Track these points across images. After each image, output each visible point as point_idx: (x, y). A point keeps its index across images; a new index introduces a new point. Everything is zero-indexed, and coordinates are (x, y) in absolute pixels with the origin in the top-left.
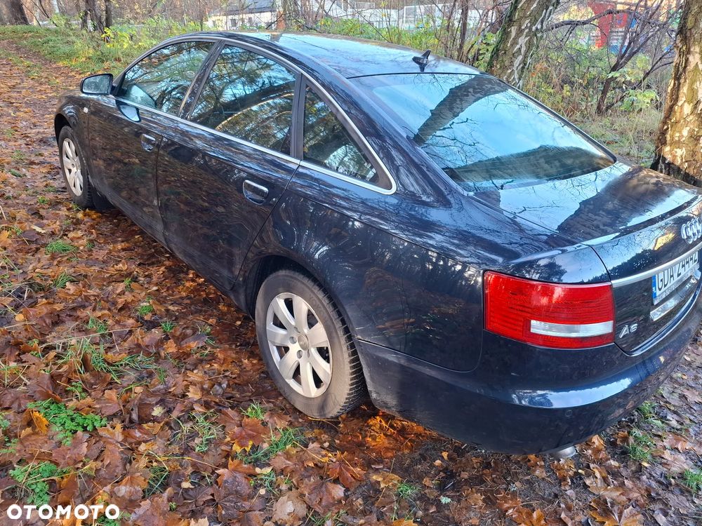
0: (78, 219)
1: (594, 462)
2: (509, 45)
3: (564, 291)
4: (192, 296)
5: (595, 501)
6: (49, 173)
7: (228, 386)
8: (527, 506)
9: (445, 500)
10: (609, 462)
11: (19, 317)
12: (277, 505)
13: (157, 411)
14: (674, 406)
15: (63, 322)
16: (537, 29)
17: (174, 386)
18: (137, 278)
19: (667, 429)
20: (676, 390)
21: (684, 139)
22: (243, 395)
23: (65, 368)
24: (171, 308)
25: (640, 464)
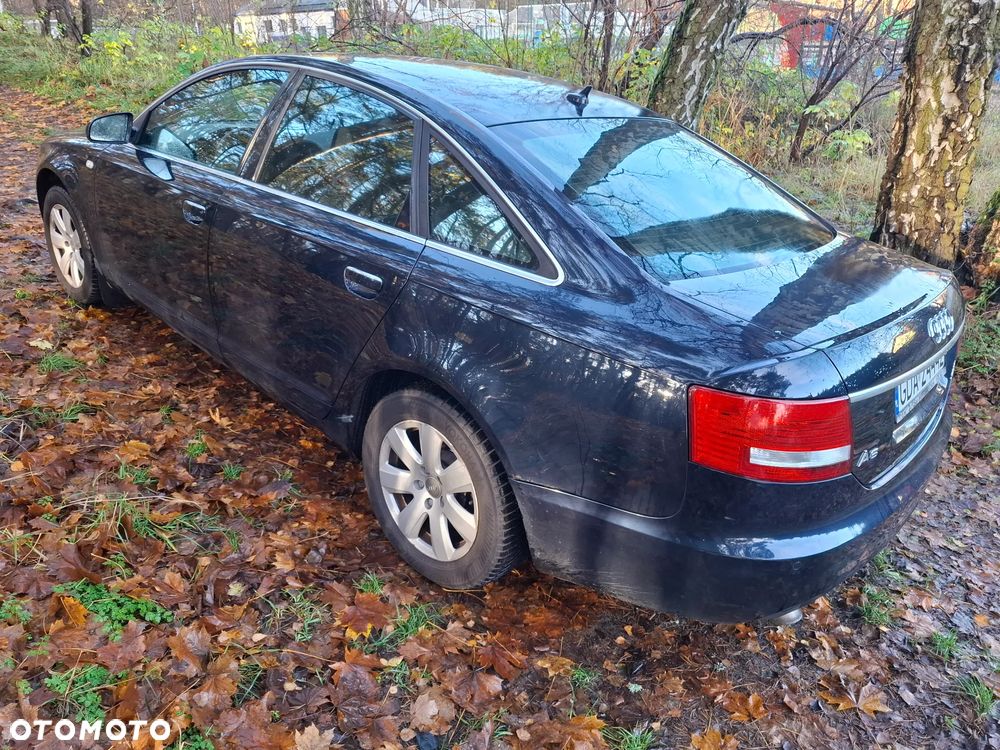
0: (78, 322)
1: (820, 630)
2: (678, 71)
3: (788, 409)
4: (260, 427)
5: (824, 679)
6: (24, 253)
7: (328, 551)
8: (739, 690)
9: (634, 688)
10: (838, 628)
11: (17, 466)
12: (416, 707)
13: (235, 589)
14: (914, 553)
15: (81, 470)
16: (716, 49)
17: (253, 554)
18: (177, 405)
19: (907, 583)
20: (915, 533)
21: (913, 200)
22: (350, 563)
23: (95, 535)
24: (232, 445)
25: (878, 629)
